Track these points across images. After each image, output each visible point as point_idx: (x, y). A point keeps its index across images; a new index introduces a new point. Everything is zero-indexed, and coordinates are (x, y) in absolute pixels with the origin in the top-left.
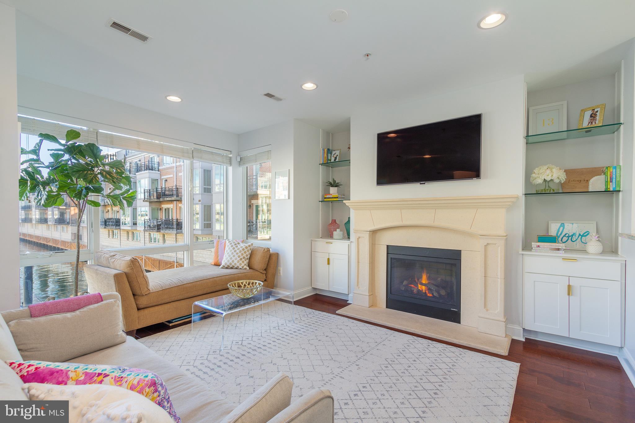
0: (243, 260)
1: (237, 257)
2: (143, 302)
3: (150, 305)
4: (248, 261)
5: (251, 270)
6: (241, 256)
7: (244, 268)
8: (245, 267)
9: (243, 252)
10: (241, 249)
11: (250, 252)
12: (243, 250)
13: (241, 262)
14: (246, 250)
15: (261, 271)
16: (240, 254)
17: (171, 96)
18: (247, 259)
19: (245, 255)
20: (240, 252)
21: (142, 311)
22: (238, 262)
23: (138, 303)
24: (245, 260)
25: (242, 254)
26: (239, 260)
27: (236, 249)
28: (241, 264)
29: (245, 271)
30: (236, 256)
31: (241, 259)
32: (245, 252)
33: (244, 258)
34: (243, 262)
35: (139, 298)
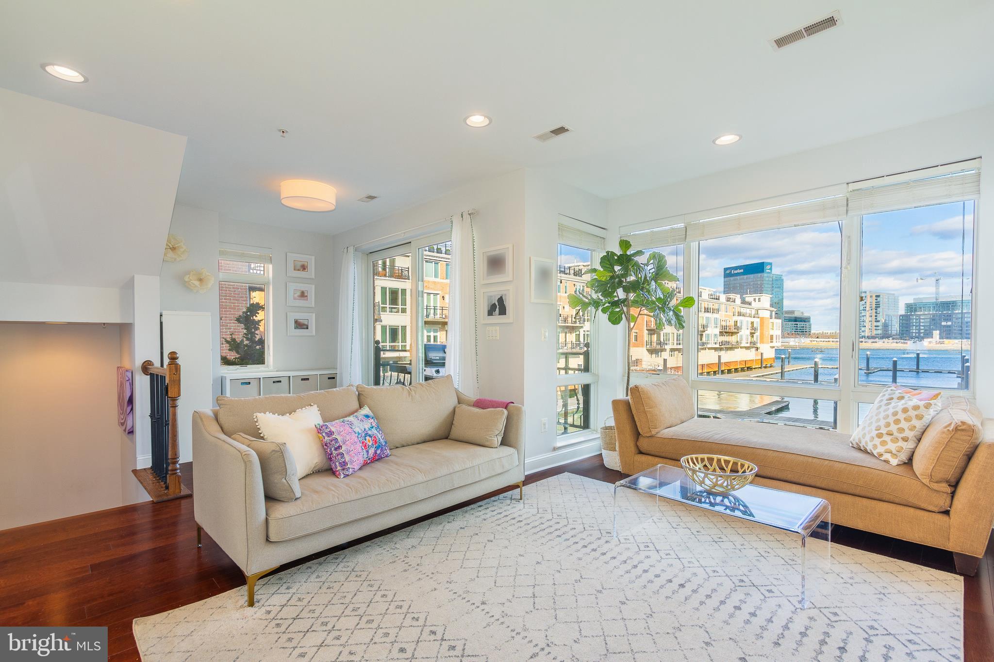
0: (887, 438)
1: (874, 429)
2: (644, 444)
3: (653, 453)
4: (910, 445)
5: (901, 470)
6: (883, 427)
7: (882, 458)
8: (887, 456)
9: (891, 419)
10: (891, 411)
11: (919, 425)
12: (895, 414)
13: (877, 441)
14: (901, 416)
15: (924, 481)
16: (882, 423)
17: (724, 136)
18: (905, 439)
19: (893, 428)
20: (884, 418)
21: (640, 456)
22: (872, 439)
23: (638, 443)
24: (895, 440)
25: (888, 425)
26: (874, 436)
27: (883, 408)
28: (875, 446)
29: (886, 467)
30: (873, 427)
31: (880, 436)
32: (897, 422)
33: (890, 434)
34: (884, 443)
35: (641, 439)
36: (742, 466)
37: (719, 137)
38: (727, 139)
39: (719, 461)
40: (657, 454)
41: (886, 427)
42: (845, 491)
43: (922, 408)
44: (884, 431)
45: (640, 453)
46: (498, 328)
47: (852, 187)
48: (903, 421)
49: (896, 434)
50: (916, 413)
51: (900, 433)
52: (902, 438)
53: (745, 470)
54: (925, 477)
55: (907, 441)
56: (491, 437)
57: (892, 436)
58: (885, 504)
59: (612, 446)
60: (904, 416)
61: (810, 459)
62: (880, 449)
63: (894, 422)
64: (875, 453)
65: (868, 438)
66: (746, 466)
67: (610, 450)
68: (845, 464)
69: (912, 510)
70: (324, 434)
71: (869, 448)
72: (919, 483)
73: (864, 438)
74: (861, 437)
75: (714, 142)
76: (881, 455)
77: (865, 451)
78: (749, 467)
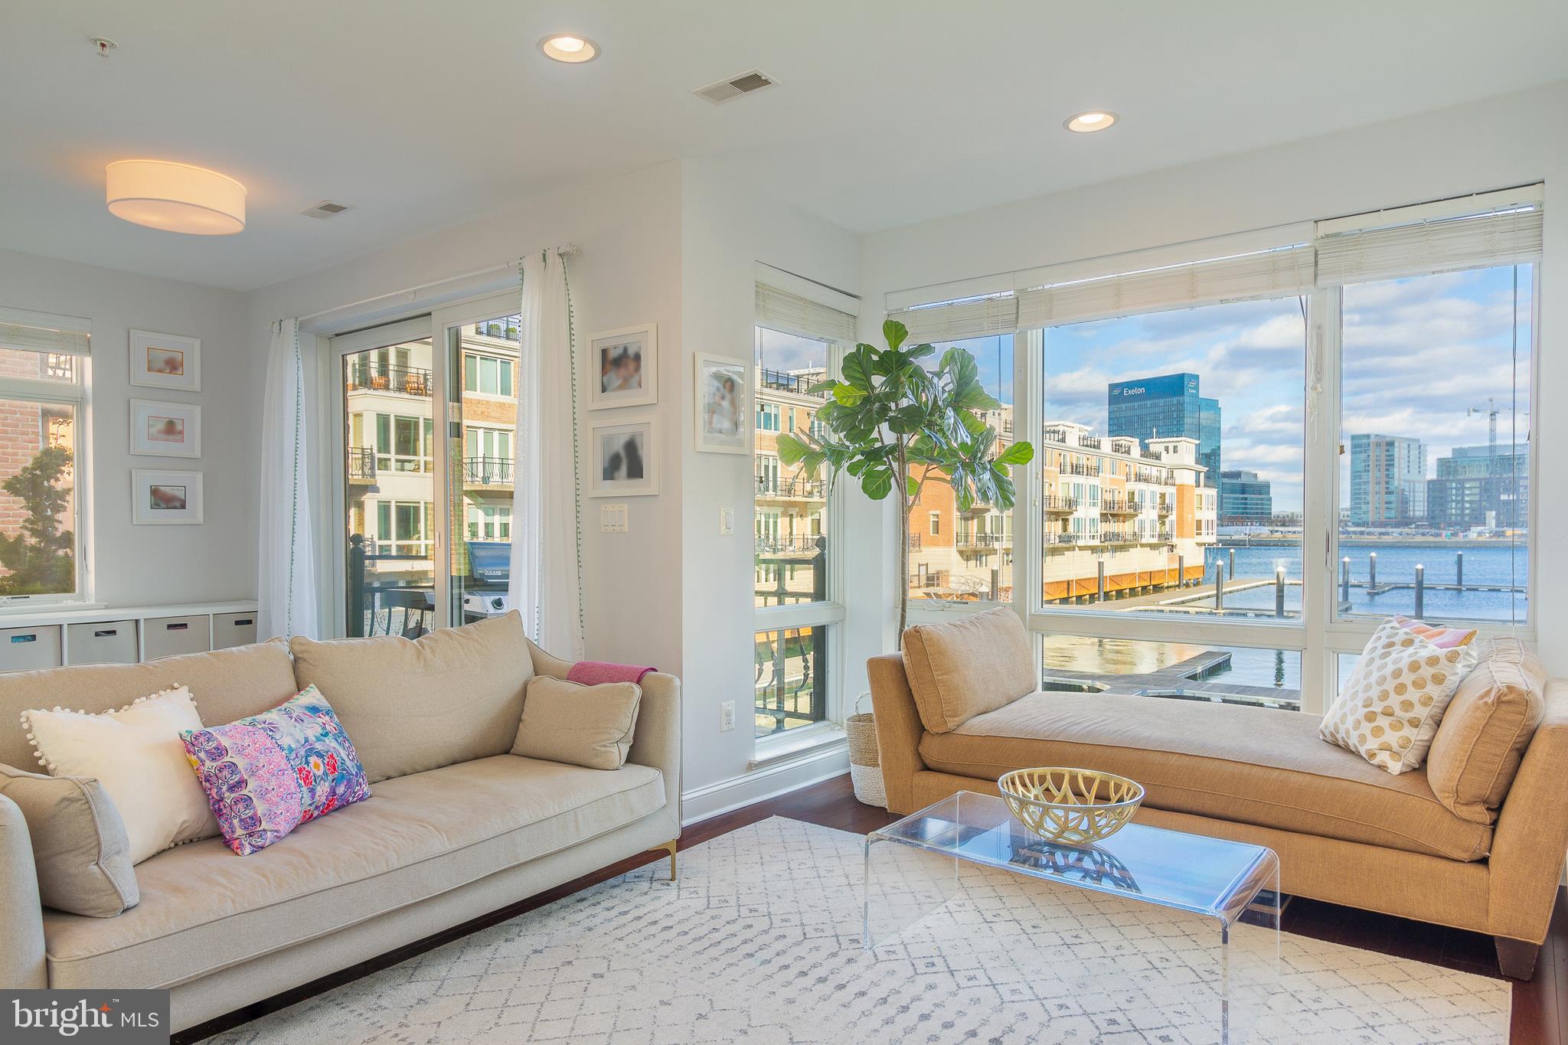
0: (1383, 722)
1: (1360, 704)
2: (932, 749)
3: (949, 768)
4: (1424, 734)
5: (1405, 784)
6: (1375, 699)
7: (1375, 762)
8: (1383, 757)
9: (1390, 685)
10: (1390, 668)
11: (1437, 692)
12: (1397, 674)
13: (1366, 728)
14: (1407, 678)
15: (1445, 802)
16: (1375, 692)
17: (1084, 115)
18: (1415, 723)
19: (1394, 701)
20: (1378, 684)
21: (925, 774)
22: (1357, 724)
23: (921, 749)
24: (1397, 726)
25: (1384, 696)
26: (1362, 717)
27: (1378, 662)
28: (1363, 739)
29: (1381, 779)
30: (1360, 701)
31: (1371, 717)
32: (1400, 689)
33: (1388, 713)
34: (1377, 731)
35: (927, 740)
36: (1118, 787)
37: (1076, 116)
38: (1091, 121)
39: (1074, 779)
40: (958, 769)
41: (1382, 701)
42: (1308, 828)
43: (1443, 661)
44: (1378, 707)
45: (926, 768)
46: (625, 507)
47: (1325, 228)
48: (1410, 688)
49: (1398, 712)
50: (1432, 671)
51: (1407, 711)
52: (1408, 721)
53: (1122, 796)
54: (1447, 795)
55: (1417, 726)
56: (605, 746)
57: (1392, 718)
58: (1380, 849)
59: (871, 756)
60: (1413, 677)
61: (1247, 769)
62: (1372, 744)
63: (1395, 690)
64: (1362, 751)
65: (1350, 723)
66: (1124, 789)
67: (866, 765)
68: (1309, 776)
69: (1424, 861)
70: (202, 755)
71: (1353, 741)
72: (1438, 806)
73: (1343, 723)
74: (1339, 722)
75: (1066, 124)
76: (1373, 755)
77: (1346, 749)
78: (1129, 790)
